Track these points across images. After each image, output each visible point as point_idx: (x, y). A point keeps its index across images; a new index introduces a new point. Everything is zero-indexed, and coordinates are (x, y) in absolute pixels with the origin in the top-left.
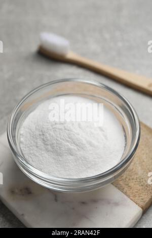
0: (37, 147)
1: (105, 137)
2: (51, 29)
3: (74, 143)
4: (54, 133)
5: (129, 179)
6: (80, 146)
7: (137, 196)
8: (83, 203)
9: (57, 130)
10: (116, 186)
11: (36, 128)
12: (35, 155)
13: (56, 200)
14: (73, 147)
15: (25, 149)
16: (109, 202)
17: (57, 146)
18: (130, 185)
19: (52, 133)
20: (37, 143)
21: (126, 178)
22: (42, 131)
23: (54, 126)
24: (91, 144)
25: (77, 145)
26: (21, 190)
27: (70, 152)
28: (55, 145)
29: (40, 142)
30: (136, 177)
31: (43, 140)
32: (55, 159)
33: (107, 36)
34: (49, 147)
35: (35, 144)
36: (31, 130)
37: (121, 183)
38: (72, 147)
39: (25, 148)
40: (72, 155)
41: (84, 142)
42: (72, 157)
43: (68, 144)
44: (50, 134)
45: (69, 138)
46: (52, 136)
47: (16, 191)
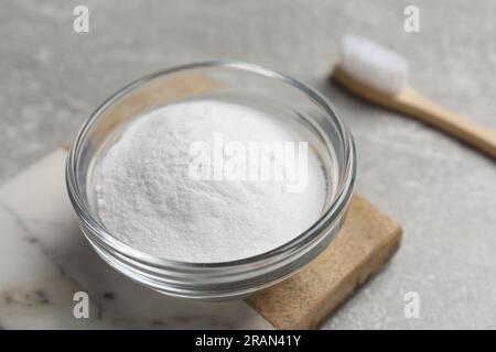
0: (137, 211)
3: (218, 190)
4: (171, 176)
6: (231, 195)
8: (158, 323)
9: (176, 169)
11: (129, 173)
12: (135, 229)
15: (110, 220)
17: (180, 202)
19: (166, 176)
20: (135, 203)
22: (143, 177)
23: (168, 162)
24: (251, 186)
25: (225, 195)
28: (176, 200)
29: (141, 200)
31: (149, 194)
32: (180, 231)
34: (164, 207)
35: (131, 206)
36: (118, 179)
38: (215, 199)
39: (112, 217)
40: (216, 217)
43: (203, 193)
44: (161, 179)
46: (168, 183)
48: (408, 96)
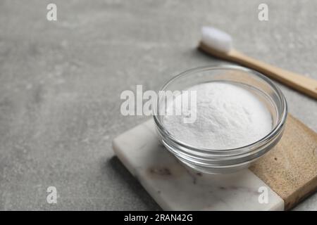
1: (250, 119)
2: (217, 26)
3: (217, 121)
5: (275, 172)
6: (222, 124)
7: (281, 188)
8: (222, 188)
10: (259, 177)
13: (195, 183)
14: (215, 124)
16: (249, 190)
18: (275, 177)
21: (272, 170)
24: (233, 124)
25: (219, 123)
26: (161, 171)
27: (212, 129)
30: (282, 170)
32: (195, 134)
33: (278, 37)
37: (265, 174)
39: (169, 124)
40: (213, 132)
41: (227, 120)
42: (213, 134)
43: (210, 121)
45: (212, 115)
47: (156, 170)
48: (233, 53)
